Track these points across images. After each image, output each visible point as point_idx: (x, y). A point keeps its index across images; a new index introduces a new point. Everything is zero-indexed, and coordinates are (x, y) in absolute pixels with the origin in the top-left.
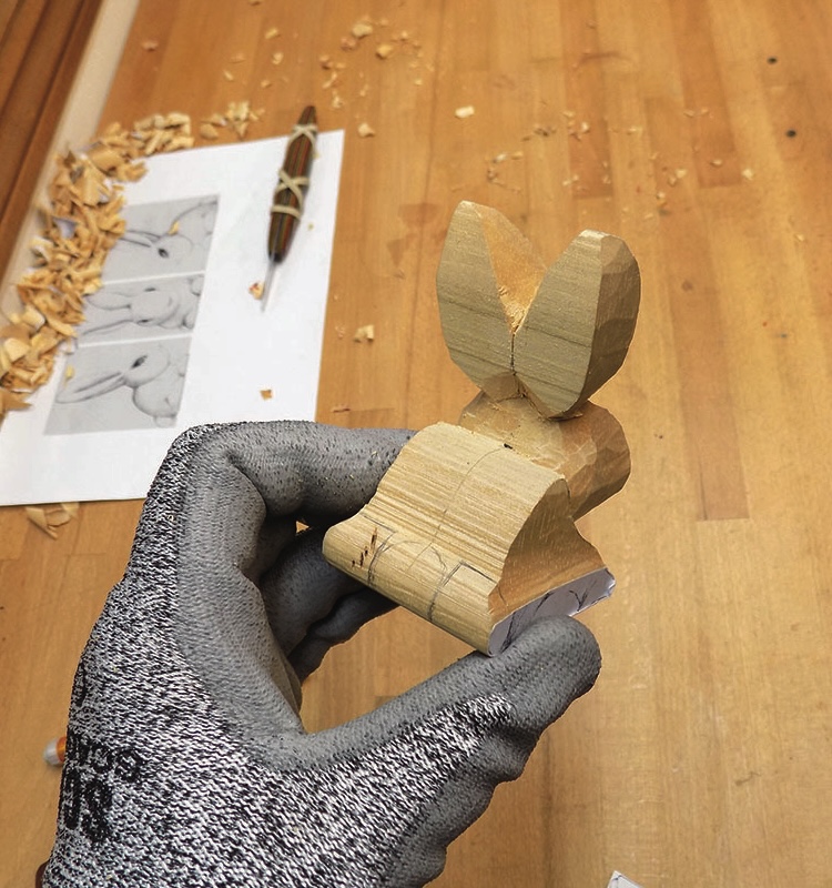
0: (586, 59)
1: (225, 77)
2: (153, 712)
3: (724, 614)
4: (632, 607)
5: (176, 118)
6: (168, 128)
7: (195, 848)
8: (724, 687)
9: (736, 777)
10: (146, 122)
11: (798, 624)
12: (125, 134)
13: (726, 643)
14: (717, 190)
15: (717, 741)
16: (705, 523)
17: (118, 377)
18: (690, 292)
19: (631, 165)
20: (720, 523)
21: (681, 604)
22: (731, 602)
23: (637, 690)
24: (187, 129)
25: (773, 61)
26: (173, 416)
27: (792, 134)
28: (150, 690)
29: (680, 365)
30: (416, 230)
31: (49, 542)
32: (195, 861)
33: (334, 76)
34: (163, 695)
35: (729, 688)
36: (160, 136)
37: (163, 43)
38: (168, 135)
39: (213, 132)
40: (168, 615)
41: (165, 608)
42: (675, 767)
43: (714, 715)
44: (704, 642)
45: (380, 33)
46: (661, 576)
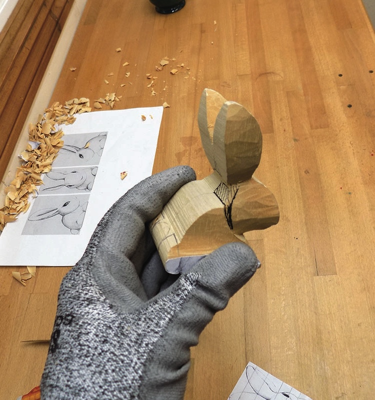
0: (260, 75)
1: (105, 82)
2: (83, 300)
3: (328, 319)
4: (286, 316)
5: (83, 100)
6: (79, 104)
7: (89, 342)
8: (328, 352)
9: (335, 396)
10: (71, 102)
11: (361, 323)
12: (61, 106)
13: (329, 332)
14: (319, 130)
15: (326, 378)
16: (318, 277)
17: (57, 210)
18: (308, 174)
19: (281, 120)
20: (324, 277)
21: (308, 314)
22: (330, 313)
23: (289, 354)
24: (88, 104)
25: (341, 75)
26: (79, 229)
27: (350, 106)
28: (81, 292)
29: (304, 207)
30: (188, 148)
31: (22, 287)
32: (89, 347)
33: (152, 82)
34: (86, 294)
35: (331, 353)
36: (76, 107)
37: (79, 68)
38: (80, 107)
39: (100, 106)
40: (91, 265)
41: (90, 262)
42: (307, 391)
43: (325, 366)
44: (319, 332)
45: (172, 64)
46: (298, 301)
